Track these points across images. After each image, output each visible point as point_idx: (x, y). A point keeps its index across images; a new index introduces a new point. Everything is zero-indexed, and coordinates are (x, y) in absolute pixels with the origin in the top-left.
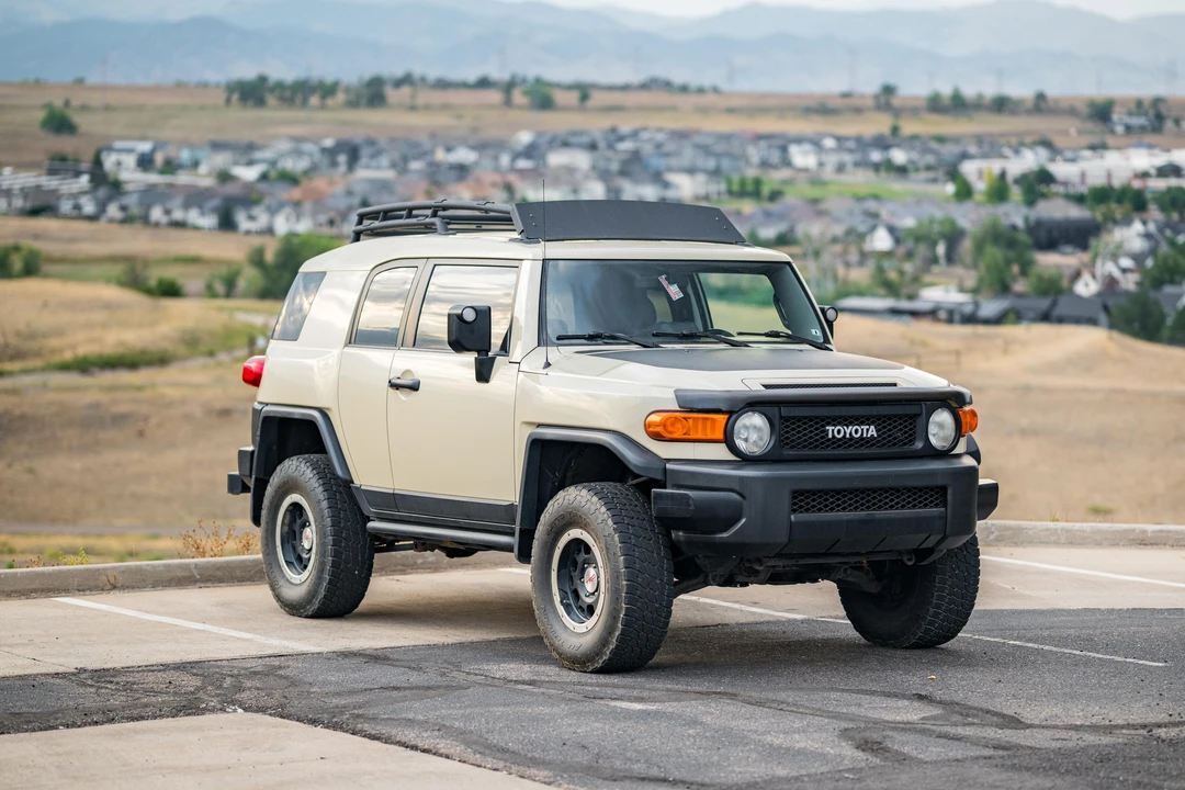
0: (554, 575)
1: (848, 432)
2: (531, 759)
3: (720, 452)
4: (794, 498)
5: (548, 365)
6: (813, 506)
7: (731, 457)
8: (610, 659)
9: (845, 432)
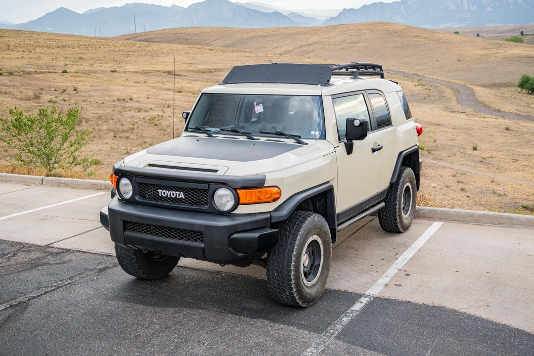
9: (167, 194)
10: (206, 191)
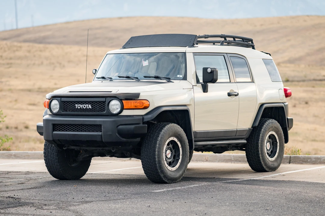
6: (61, 129)
9: (81, 107)
10: (104, 102)
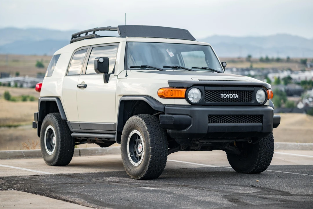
0: (128, 146)
1: (228, 96)
2: (108, 204)
3: (184, 102)
4: (209, 118)
5: (126, 76)
6: (216, 121)
7: (188, 104)
8: (146, 174)
9: (227, 96)
